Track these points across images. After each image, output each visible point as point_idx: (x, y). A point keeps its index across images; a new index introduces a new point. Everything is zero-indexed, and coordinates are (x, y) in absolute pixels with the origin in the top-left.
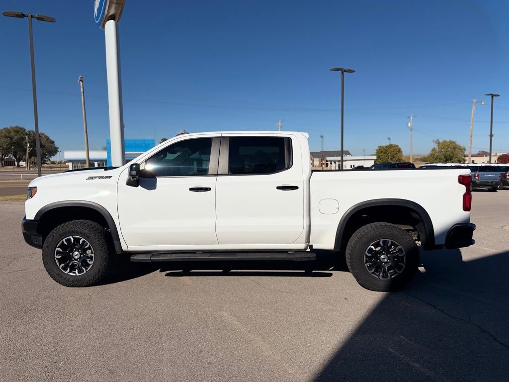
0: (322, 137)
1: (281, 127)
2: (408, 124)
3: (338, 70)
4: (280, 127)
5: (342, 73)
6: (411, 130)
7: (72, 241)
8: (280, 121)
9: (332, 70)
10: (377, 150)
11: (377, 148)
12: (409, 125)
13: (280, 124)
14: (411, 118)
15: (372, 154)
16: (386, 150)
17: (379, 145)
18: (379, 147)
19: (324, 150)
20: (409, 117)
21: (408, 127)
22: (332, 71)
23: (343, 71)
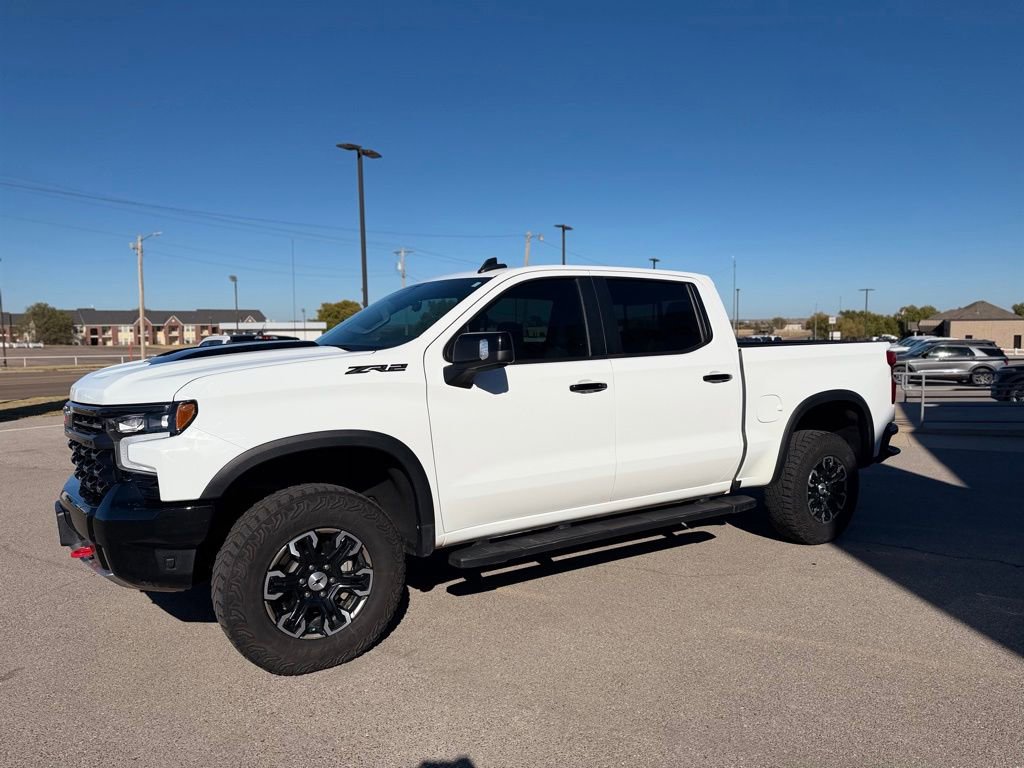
0: (234, 279)
1: (142, 252)
2: (397, 265)
3: (350, 147)
4: (139, 252)
5: (359, 156)
6: (403, 277)
7: (315, 545)
8: (139, 238)
9: (340, 146)
10: (320, 311)
11: (320, 307)
12: (400, 267)
13: (140, 244)
14: (403, 254)
15: (312, 318)
16: (339, 312)
17: (325, 302)
18: (324, 305)
19: (239, 309)
20: (398, 253)
21: (397, 270)
22: (340, 149)
23: (361, 153)
